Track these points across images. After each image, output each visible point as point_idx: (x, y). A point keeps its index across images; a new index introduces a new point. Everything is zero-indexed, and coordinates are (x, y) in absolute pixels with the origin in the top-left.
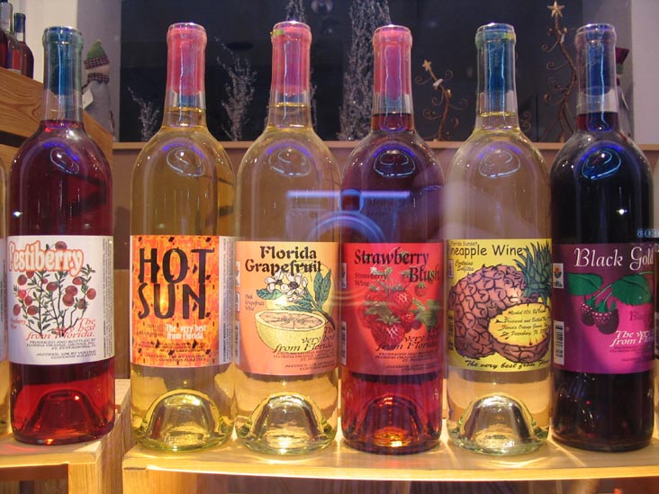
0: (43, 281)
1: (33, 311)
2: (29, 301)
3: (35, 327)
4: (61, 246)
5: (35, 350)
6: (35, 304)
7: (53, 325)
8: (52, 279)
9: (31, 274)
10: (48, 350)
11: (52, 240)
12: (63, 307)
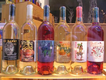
0: (98, 48)
1: (96, 53)
2: (95, 52)
3: (96, 56)
4: (100, 43)
5: (96, 59)
6: (96, 52)
7: (99, 55)
8: (99, 48)
9: (96, 47)
10: (98, 59)
11: (99, 42)
12: (100, 53)
